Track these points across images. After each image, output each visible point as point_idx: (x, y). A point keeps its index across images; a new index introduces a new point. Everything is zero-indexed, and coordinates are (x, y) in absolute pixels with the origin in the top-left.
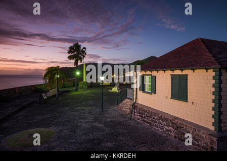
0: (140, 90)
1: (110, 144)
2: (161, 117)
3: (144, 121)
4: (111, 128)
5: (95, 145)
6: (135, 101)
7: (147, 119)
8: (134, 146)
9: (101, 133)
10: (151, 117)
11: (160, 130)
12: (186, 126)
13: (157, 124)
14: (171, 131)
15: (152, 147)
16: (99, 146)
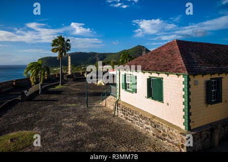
0: (123, 88)
1: (93, 145)
2: (141, 115)
3: (127, 118)
4: (94, 127)
5: (77, 147)
6: (118, 98)
7: (129, 116)
8: (115, 146)
9: (84, 134)
10: (132, 115)
11: (141, 128)
12: (162, 125)
13: (138, 122)
14: (149, 129)
15: (132, 146)
16: (81, 148)
